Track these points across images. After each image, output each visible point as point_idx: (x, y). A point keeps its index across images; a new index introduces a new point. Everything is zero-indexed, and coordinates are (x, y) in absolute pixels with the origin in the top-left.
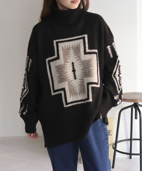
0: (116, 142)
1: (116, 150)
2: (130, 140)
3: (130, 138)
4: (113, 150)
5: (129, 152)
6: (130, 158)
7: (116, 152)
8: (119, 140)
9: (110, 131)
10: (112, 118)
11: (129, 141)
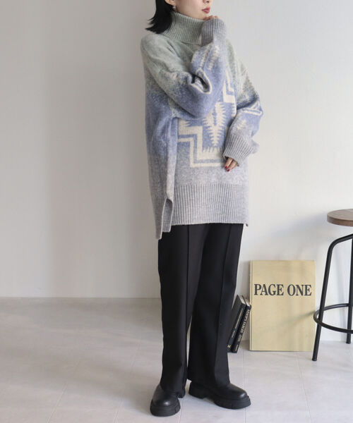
0: (322, 308)
1: (320, 324)
2: (347, 305)
3: (348, 302)
4: (316, 324)
5: (346, 328)
6: (348, 341)
7: (322, 327)
8: (327, 304)
9: (308, 287)
10: (313, 261)
11: (347, 309)
